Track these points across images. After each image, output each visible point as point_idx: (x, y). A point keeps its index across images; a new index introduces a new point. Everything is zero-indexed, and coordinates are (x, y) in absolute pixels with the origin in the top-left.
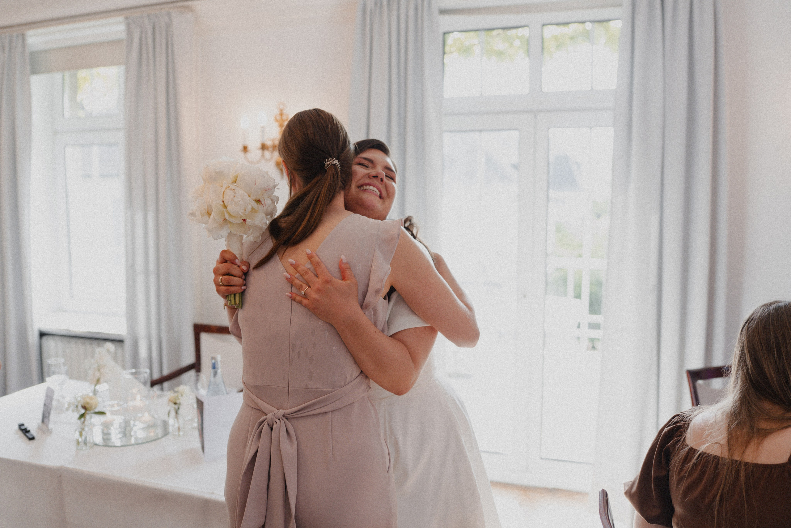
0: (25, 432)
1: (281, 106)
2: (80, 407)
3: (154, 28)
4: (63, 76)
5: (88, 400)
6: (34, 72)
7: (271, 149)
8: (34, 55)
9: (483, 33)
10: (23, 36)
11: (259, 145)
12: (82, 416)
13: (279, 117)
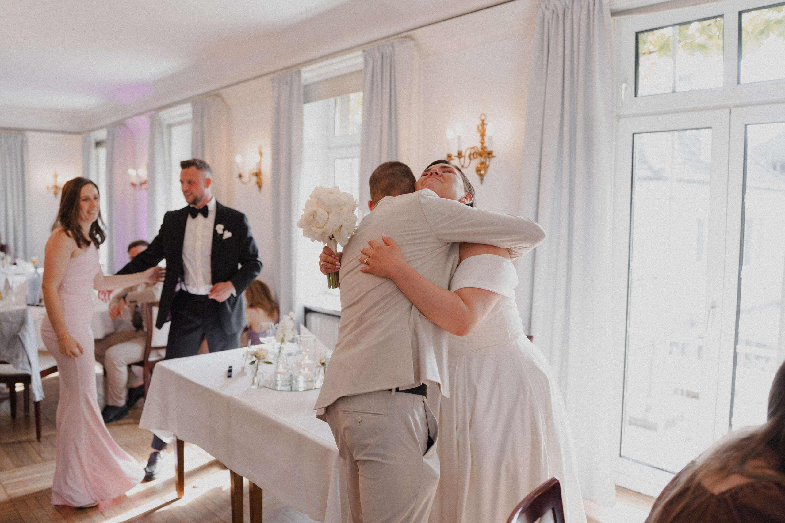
0: (230, 371)
1: (483, 117)
2: (253, 356)
3: (383, 57)
4: (335, 101)
5: (259, 352)
6: (306, 101)
8: (306, 86)
9: (678, 27)
10: (299, 72)
11: (456, 154)
12: (253, 362)
13: (480, 127)
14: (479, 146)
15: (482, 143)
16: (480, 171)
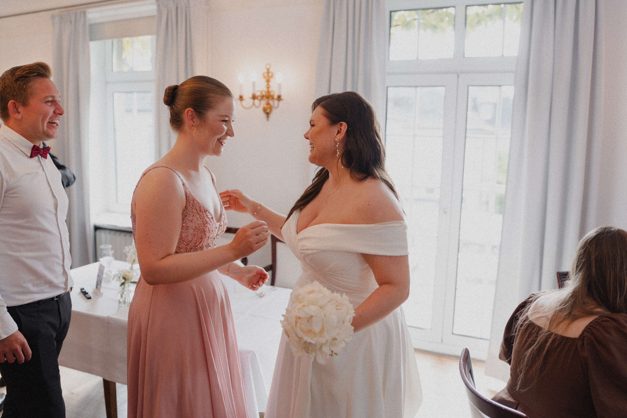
0: (85, 294)
1: (268, 67)
2: (121, 278)
3: (177, 8)
4: (112, 42)
5: (127, 274)
6: (91, 40)
7: (259, 98)
8: (91, 25)
9: (421, 11)
10: (84, 13)
11: (251, 96)
12: (123, 284)
13: (266, 75)
14: (265, 89)
15: (268, 88)
16: (266, 110)
